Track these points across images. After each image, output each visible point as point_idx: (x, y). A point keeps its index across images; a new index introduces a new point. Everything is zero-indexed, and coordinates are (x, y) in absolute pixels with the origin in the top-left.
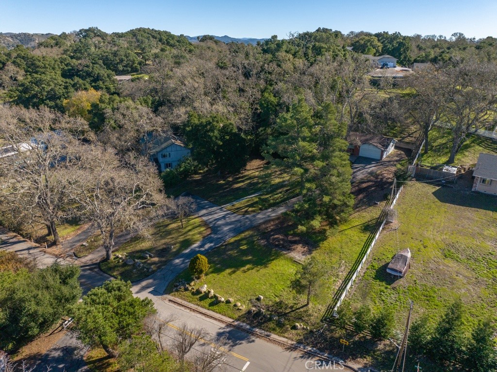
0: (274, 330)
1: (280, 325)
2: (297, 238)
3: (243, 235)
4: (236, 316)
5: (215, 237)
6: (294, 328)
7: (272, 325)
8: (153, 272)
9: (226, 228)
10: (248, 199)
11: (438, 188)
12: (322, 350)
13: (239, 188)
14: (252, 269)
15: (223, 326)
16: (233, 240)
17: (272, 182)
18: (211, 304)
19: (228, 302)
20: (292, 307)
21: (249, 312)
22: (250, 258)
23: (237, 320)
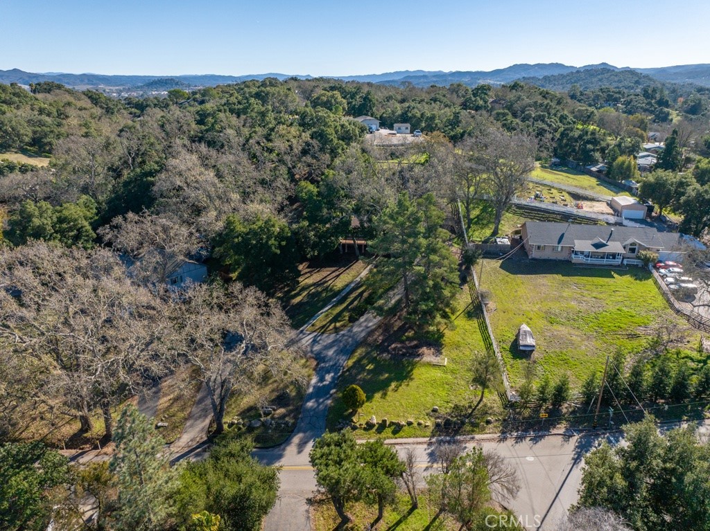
0: (473, 431)
1: (475, 425)
2: (415, 342)
3: (356, 354)
4: (428, 433)
5: (327, 365)
6: (488, 422)
7: (468, 428)
8: (294, 425)
9: (331, 352)
10: (324, 314)
11: (501, 261)
12: (526, 430)
13: (300, 304)
14: (400, 385)
15: (425, 446)
16: (350, 363)
17: (335, 287)
18: (395, 432)
19: (410, 424)
20: (470, 407)
21: (438, 425)
22: (387, 375)
23: (433, 436)
